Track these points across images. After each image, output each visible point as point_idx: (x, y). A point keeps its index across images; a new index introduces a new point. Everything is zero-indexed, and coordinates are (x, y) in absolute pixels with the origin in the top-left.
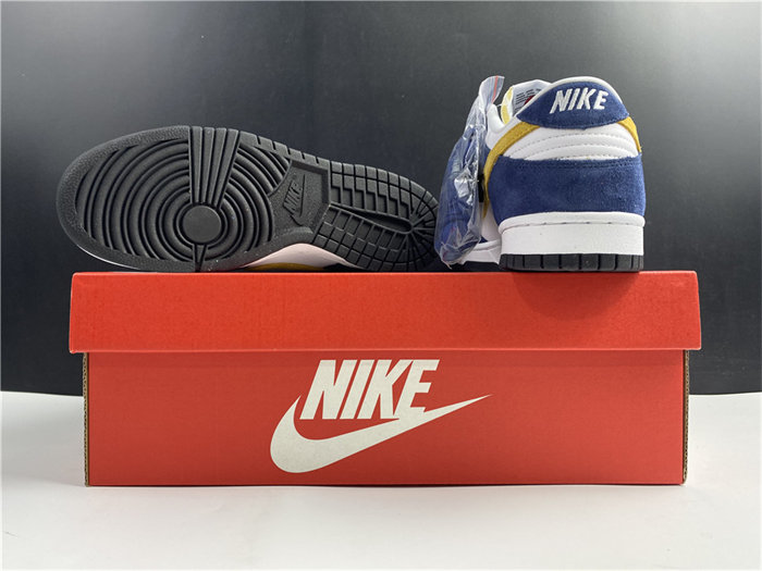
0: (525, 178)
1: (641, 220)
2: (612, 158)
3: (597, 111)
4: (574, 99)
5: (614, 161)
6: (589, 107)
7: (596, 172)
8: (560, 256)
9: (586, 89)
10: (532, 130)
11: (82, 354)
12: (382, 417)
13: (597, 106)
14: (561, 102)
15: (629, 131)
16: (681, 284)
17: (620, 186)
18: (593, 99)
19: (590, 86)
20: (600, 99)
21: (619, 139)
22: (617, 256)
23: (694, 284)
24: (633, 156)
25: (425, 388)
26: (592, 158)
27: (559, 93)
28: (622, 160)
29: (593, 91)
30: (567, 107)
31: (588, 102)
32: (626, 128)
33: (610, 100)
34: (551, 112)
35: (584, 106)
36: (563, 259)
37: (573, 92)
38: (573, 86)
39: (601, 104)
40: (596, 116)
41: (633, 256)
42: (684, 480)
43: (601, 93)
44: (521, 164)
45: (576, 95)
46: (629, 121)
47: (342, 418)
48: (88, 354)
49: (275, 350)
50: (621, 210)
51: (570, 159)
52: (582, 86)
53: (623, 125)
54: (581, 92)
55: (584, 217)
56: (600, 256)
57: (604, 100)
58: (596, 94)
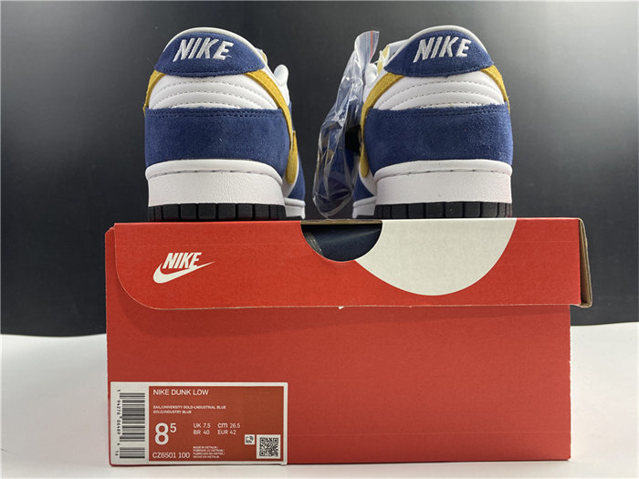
0: (391, 128)
1: (508, 168)
2: (475, 105)
3: (459, 58)
4: (437, 47)
5: (477, 108)
6: (451, 55)
7: (458, 119)
8: (424, 204)
9: (449, 38)
10: (397, 80)
13: (460, 54)
14: (424, 51)
15: (494, 79)
17: (484, 133)
18: (455, 47)
19: (453, 34)
20: (463, 47)
21: (482, 86)
22: (481, 203)
24: (497, 103)
26: (455, 105)
27: (422, 42)
28: (486, 107)
29: (456, 38)
30: (430, 55)
31: (450, 50)
32: (491, 76)
33: (473, 48)
34: (415, 61)
35: (446, 54)
36: (427, 208)
37: (435, 41)
38: (436, 35)
39: (464, 52)
40: (458, 63)
41: (499, 203)
43: (464, 41)
44: (388, 114)
45: (439, 43)
46: (493, 70)
50: (486, 158)
51: (433, 107)
52: (444, 34)
53: (487, 73)
54: (443, 41)
55: (446, 165)
56: (464, 203)
57: (467, 48)
58: (458, 43)
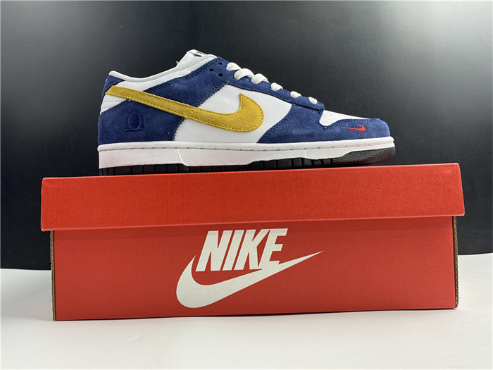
11: (50, 232)
12: (250, 269)
16: (449, 172)
23: (457, 171)
25: (279, 247)
42: (456, 306)
47: (223, 270)
48: (53, 231)
49: (178, 225)
